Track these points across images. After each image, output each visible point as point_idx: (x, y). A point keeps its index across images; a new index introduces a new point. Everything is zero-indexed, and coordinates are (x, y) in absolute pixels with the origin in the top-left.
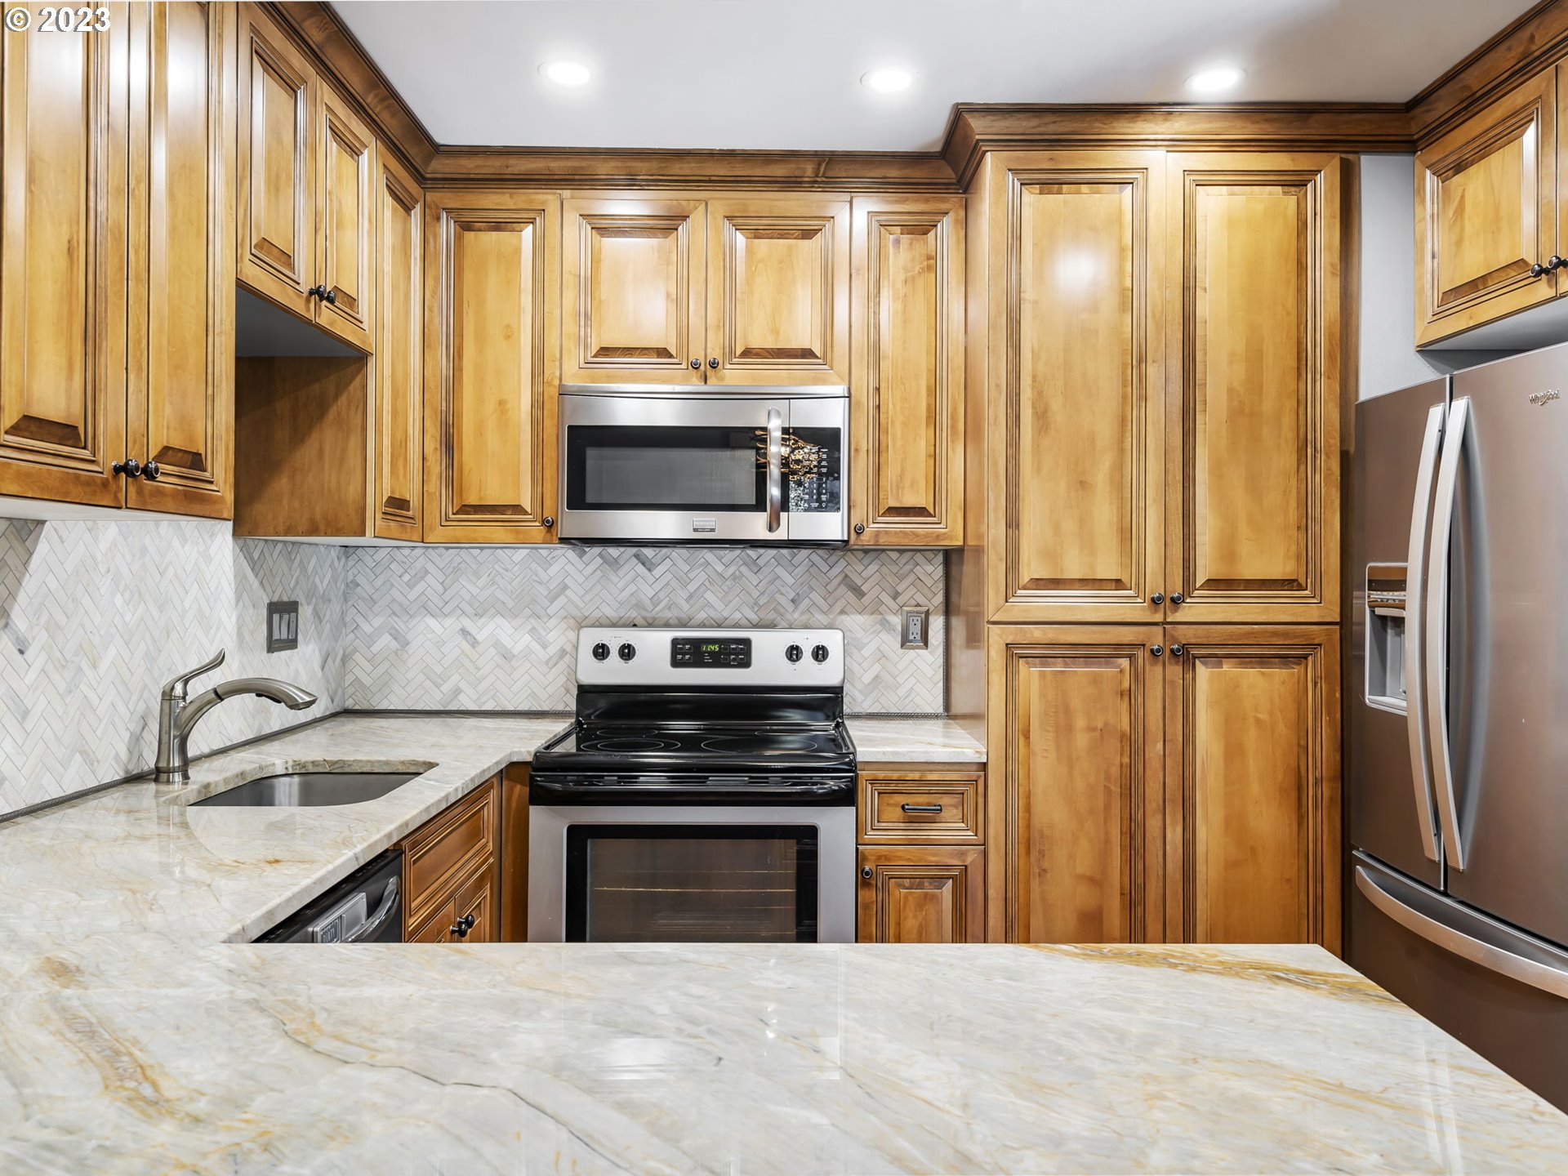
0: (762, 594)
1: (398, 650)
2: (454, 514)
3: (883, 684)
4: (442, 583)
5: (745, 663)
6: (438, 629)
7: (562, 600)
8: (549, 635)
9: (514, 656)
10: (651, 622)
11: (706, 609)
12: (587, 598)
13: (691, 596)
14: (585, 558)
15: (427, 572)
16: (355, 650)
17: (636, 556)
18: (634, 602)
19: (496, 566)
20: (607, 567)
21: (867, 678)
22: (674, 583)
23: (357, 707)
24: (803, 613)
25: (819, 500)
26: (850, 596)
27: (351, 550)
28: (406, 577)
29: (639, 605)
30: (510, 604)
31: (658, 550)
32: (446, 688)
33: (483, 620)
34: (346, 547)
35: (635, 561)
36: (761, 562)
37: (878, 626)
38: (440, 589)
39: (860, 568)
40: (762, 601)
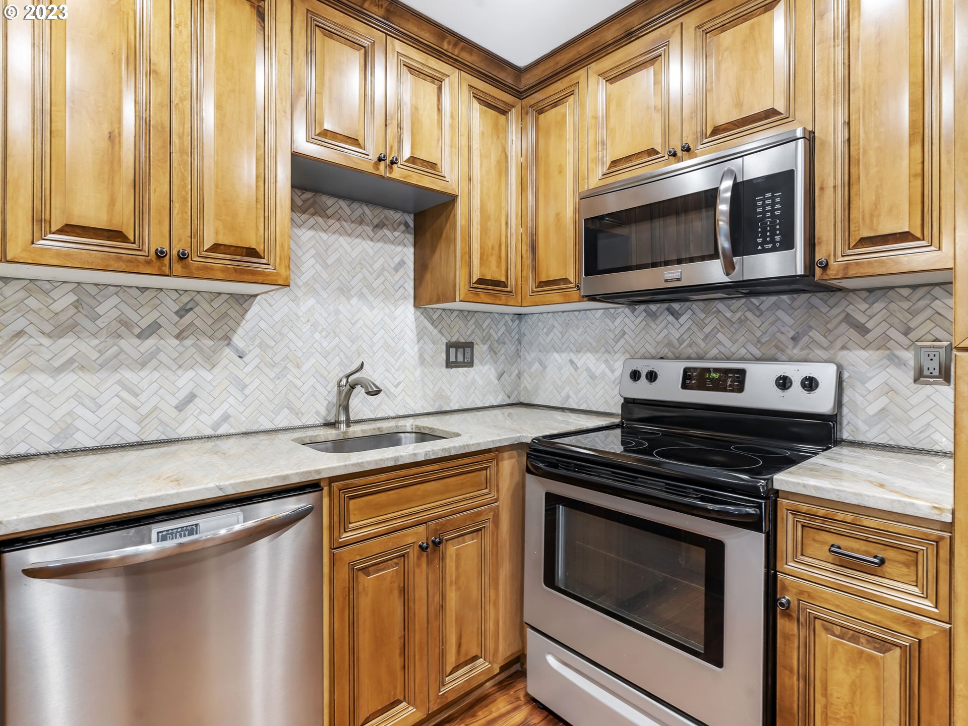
0: (765, 333)
1: (542, 371)
2: (536, 288)
3: (891, 417)
4: (561, 333)
5: (740, 389)
6: (560, 360)
7: (622, 341)
8: (616, 364)
9: (596, 377)
10: (677, 355)
11: (718, 346)
12: (637, 340)
13: (706, 336)
14: (636, 313)
15: (554, 327)
16: (524, 371)
17: (668, 309)
18: (666, 341)
19: (587, 321)
20: (649, 318)
21: (872, 410)
22: (694, 328)
23: (525, 402)
24: (802, 349)
25: (773, 241)
26: (853, 334)
27: (523, 316)
28: (545, 330)
29: (670, 344)
30: (594, 344)
31: (682, 304)
32: (563, 394)
33: (580, 355)
34: (521, 314)
35: (666, 313)
36: (763, 307)
37: (885, 361)
38: (560, 336)
39: (864, 306)
40: (763, 340)
